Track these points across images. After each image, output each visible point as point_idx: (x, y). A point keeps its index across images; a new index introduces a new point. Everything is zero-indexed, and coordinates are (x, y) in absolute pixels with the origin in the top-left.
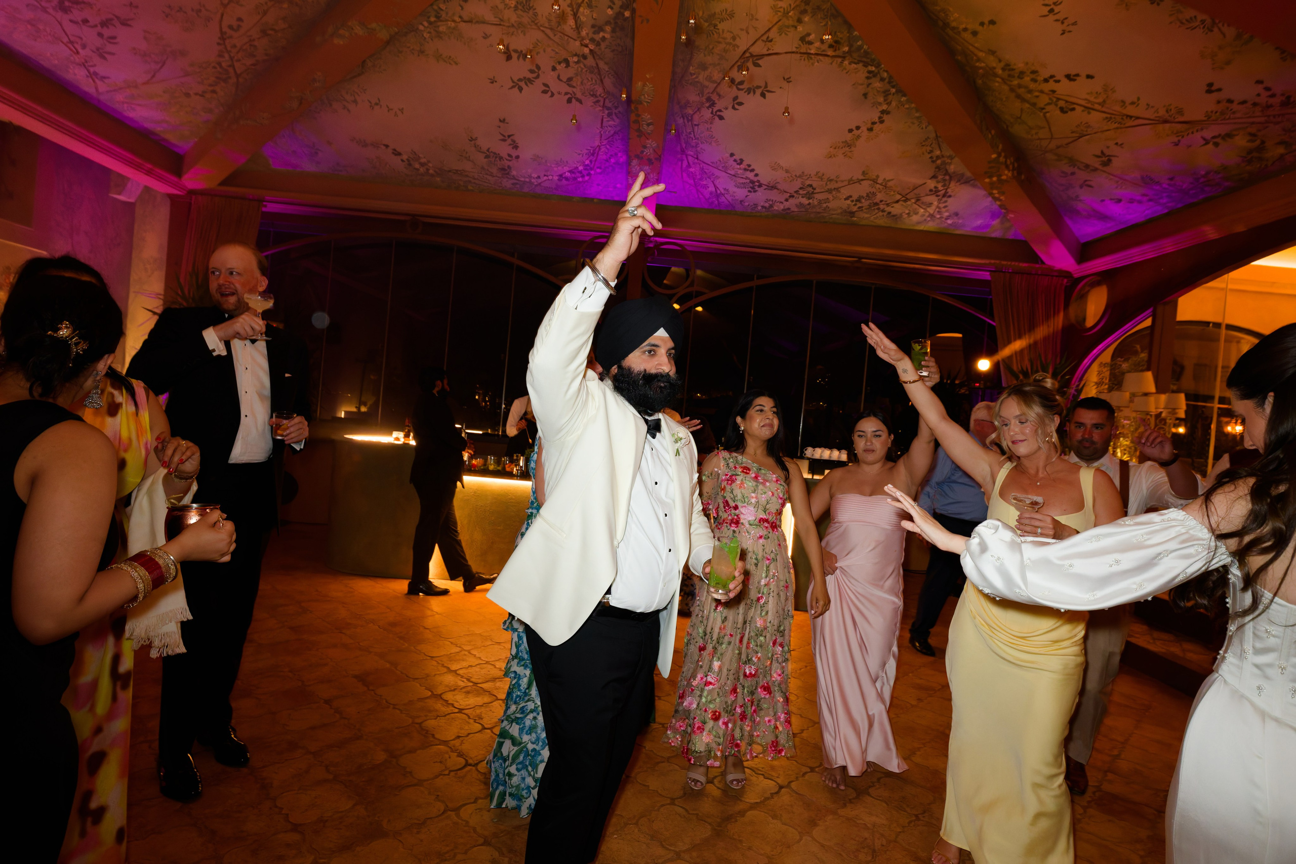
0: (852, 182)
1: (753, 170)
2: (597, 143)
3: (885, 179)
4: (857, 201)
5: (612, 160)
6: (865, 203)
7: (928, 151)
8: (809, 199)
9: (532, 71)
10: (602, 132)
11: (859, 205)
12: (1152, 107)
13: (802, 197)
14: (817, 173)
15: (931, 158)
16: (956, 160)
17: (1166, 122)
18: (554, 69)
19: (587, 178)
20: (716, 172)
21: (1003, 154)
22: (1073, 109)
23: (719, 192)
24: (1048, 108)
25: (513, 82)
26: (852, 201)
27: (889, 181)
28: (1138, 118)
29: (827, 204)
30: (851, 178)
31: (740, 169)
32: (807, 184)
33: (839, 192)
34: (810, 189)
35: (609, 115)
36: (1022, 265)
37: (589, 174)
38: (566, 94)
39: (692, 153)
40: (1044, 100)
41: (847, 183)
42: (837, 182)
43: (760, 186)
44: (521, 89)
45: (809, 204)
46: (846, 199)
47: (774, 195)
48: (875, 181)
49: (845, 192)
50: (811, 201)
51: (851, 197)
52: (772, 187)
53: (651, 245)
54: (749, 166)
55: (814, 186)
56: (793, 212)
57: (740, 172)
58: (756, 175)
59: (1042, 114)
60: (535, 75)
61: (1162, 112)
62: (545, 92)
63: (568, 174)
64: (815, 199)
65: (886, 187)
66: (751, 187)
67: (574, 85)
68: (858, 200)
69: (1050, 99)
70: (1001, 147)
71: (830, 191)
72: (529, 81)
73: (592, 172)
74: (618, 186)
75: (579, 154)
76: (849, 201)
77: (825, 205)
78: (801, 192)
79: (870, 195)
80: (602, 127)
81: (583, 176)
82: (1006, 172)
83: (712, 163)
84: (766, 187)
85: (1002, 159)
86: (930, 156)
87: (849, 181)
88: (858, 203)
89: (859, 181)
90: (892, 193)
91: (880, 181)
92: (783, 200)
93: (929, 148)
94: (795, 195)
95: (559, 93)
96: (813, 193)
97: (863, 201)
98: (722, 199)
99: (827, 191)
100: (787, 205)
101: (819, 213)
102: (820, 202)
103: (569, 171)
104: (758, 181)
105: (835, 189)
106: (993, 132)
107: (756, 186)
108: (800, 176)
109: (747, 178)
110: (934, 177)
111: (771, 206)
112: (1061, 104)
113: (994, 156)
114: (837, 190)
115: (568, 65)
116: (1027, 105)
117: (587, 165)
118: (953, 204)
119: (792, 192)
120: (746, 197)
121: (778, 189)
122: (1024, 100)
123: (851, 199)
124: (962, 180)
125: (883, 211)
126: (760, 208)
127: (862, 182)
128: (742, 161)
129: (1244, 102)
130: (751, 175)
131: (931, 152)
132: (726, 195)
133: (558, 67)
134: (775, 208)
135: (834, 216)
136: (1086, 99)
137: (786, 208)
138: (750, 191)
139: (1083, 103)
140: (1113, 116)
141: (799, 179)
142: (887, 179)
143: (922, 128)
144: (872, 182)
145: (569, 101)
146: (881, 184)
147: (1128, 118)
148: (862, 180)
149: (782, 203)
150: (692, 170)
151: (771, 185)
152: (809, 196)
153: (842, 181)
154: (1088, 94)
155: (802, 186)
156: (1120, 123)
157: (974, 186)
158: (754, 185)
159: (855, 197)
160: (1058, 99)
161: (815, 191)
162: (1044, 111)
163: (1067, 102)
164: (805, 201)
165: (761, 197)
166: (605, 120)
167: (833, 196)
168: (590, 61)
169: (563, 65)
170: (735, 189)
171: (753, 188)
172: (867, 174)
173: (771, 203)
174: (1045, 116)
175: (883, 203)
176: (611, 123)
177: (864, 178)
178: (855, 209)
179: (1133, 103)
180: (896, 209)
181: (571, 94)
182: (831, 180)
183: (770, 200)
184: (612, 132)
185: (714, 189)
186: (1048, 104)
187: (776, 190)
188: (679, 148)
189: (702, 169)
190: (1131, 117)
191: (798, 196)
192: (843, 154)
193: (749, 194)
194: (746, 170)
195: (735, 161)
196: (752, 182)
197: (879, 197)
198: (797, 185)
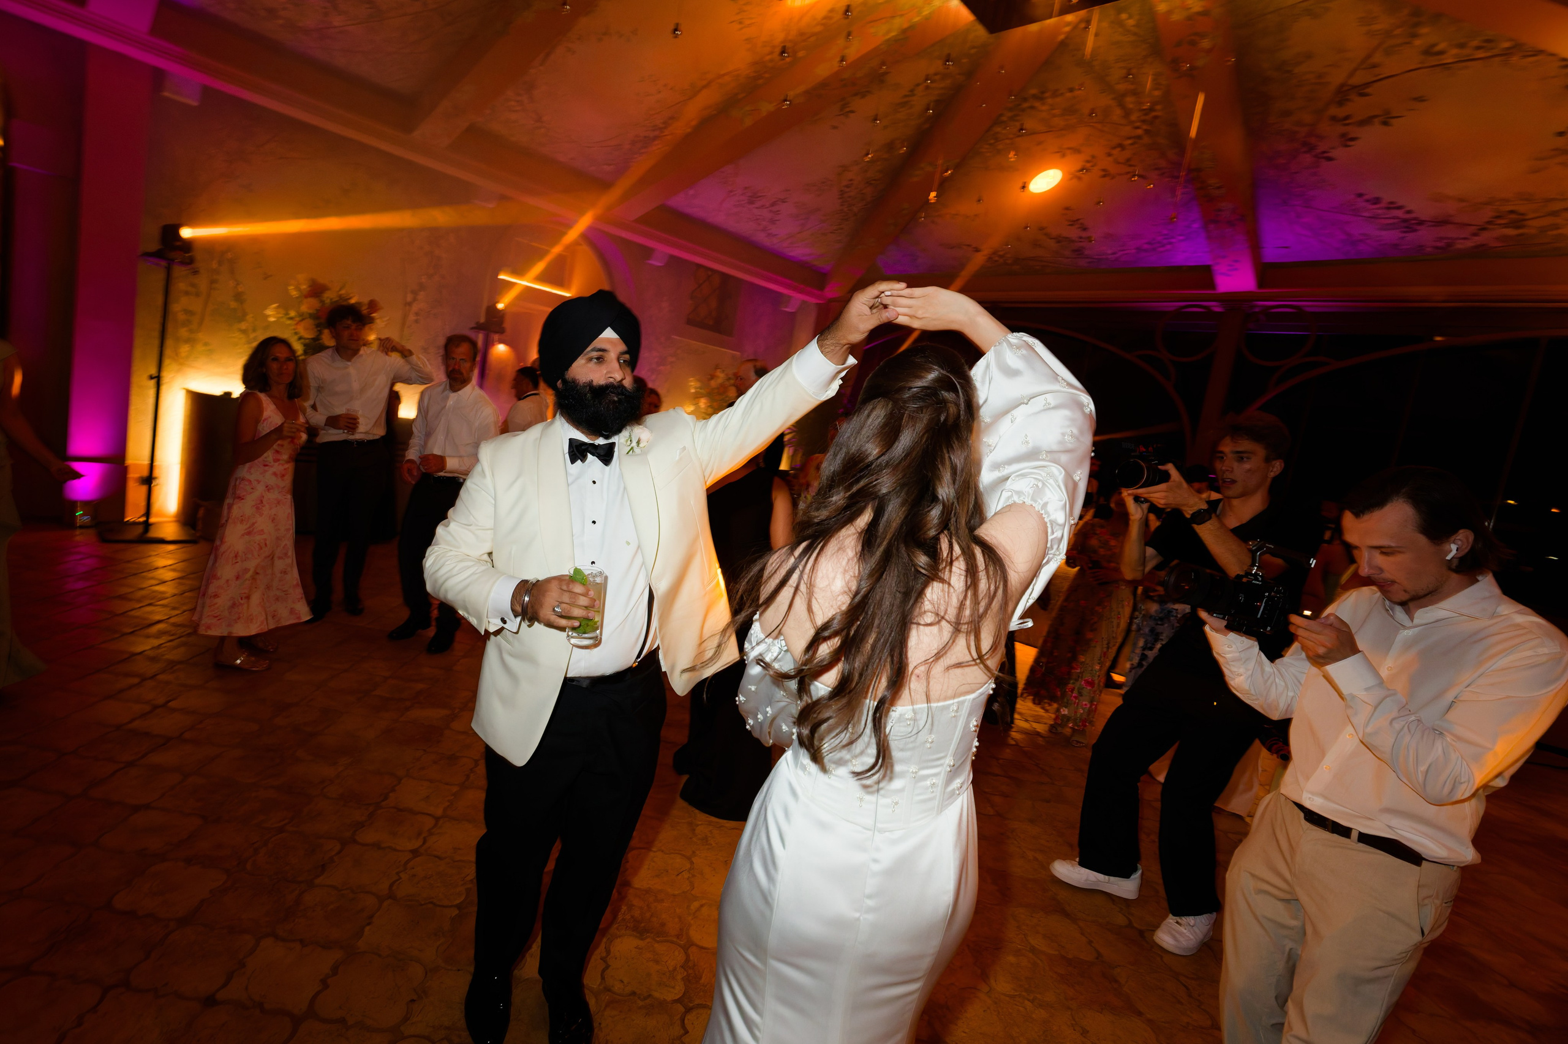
1: (1400, 208)
5: (1195, 226)
10: (1176, 201)
13: (1502, 228)
14: (1519, 195)
19: (1168, 247)
20: (1344, 217)
23: (1354, 239)
31: (1379, 208)
32: (1507, 210)
34: (1514, 216)
37: (1170, 243)
39: (1299, 203)
43: (1420, 223)
44: (1080, 179)
45: (1519, 235)
47: (1450, 232)
52: (1442, 222)
54: (1392, 202)
55: (1520, 211)
57: (1381, 212)
58: (1409, 212)
60: (1091, 164)
66: (1405, 227)
72: (1086, 170)
75: (1154, 225)
78: (1497, 222)
80: (1174, 196)
81: (1163, 246)
83: (1334, 208)
84: (1428, 224)
92: (1468, 236)
94: (1489, 226)
95: (1120, 174)
96: (1521, 220)
100: (1476, 240)
103: (1147, 243)
104: (1415, 219)
107: (1413, 223)
108: (1488, 203)
109: (1393, 218)
111: (1449, 245)
115: (1123, 148)
117: (1166, 234)
119: (1481, 223)
120: (1401, 239)
121: (1454, 223)
126: (1430, 249)
128: (1377, 201)
130: (1399, 213)
132: (1366, 241)
133: (1113, 152)
134: (1458, 246)
138: (1404, 232)
141: (1487, 206)
145: (1131, 179)
149: (1468, 239)
150: (1305, 223)
151: (1438, 220)
152: (1516, 224)
155: (1495, 214)
158: (1411, 224)
164: (1509, 232)
165: (1426, 236)
166: (1176, 189)
171: (1409, 227)
173: (1447, 241)
176: (1184, 190)
181: (1132, 173)
182: (1548, 200)
183: (1444, 238)
184: (1187, 199)
185: (1346, 237)
187: (1450, 225)
189: (1321, 217)
191: (1493, 227)
193: (1403, 235)
194: (1388, 208)
195: (1367, 201)
196: (1405, 221)
198: (1486, 214)
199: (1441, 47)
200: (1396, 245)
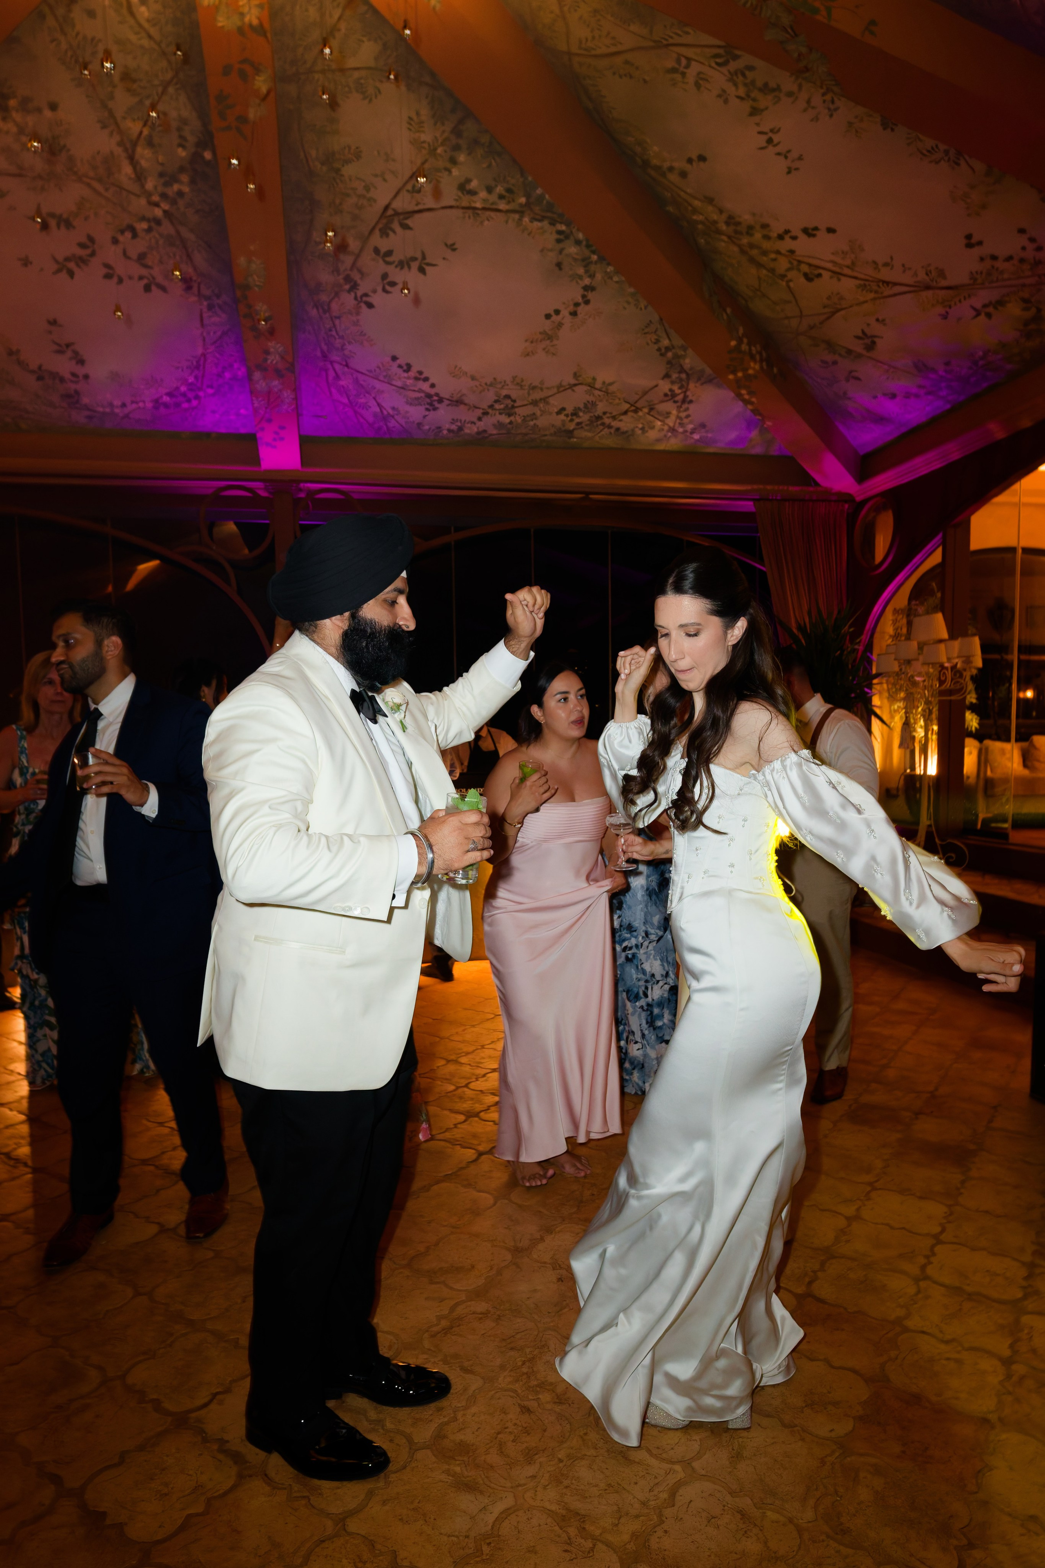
0: (562, 389)
1: (426, 379)
2: (200, 351)
3: (604, 383)
4: (573, 414)
5: (227, 375)
6: (584, 417)
7: (653, 340)
8: (509, 415)
9: (82, 245)
10: (205, 334)
11: (577, 420)
12: (910, 269)
13: (500, 414)
14: (514, 378)
15: (659, 350)
16: (690, 352)
17: (928, 288)
18: (115, 241)
19: (195, 403)
20: (378, 385)
21: (745, 340)
22: (820, 275)
23: (385, 413)
24: (790, 275)
25: (57, 261)
26: (567, 416)
27: (611, 384)
28: (895, 284)
29: (534, 421)
30: (561, 384)
31: (409, 378)
32: (504, 394)
33: (548, 403)
34: (509, 402)
35: (210, 307)
36: (793, 489)
37: (197, 397)
38: (141, 278)
39: (338, 359)
40: (783, 264)
41: (555, 390)
42: (542, 389)
43: (441, 401)
44: (71, 274)
45: (511, 423)
46: (559, 413)
47: (462, 413)
48: (592, 386)
49: (556, 403)
50: (512, 418)
51: (563, 409)
52: (458, 402)
53: (302, 495)
54: (420, 373)
55: (514, 397)
56: (491, 435)
57: (409, 382)
58: (433, 386)
59: (784, 283)
60: (88, 251)
61: (922, 276)
62: (108, 276)
63: (166, 399)
64: (517, 416)
65: (608, 393)
66: (428, 404)
67: (150, 264)
68: (575, 414)
69: (790, 263)
70: (741, 331)
71: (535, 403)
72: (82, 261)
73: (201, 394)
74: (243, 411)
75: (178, 368)
76: (563, 415)
77: (532, 423)
78: (497, 406)
79: (589, 406)
80: (202, 325)
81: (189, 401)
82: (752, 364)
83: (370, 371)
84: (449, 402)
85: (744, 347)
86: (656, 347)
87: (560, 386)
88: (574, 417)
89: (572, 387)
90: (617, 401)
91: (598, 385)
92: (475, 420)
93: (654, 337)
94: (490, 411)
95: (130, 278)
96: (513, 407)
97: (581, 414)
98: (392, 424)
99: (531, 404)
100: (481, 425)
101: (526, 434)
102: (525, 419)
103: (169, 394)
104: (437, 395)
105: (541, 399)
106: (729, 310)
107: (435, 401)
108: (491, 385)
109: (420, 391)
110: (668, 376)
111: (460, 429)
112: (805, 268)
113: (733, 343)
114: (545, 400)
115: (135, 235)
116: (764, 272)
117: (191, 384)
118: (696, 412)
119: (485, 407)
120: (425, 417)
121: (465, 404)
122: (759, 265)
123: (566, 412)
124: (703, 379)
125: (609, 427)
126: (445, 432)
127: (575, 388)
128: (409, 367)
129: (1009, 258)
130: (425, 386)
131: (657, 341)
132: (396, 417)
133: (121, 238)
134: (467, 431)
135: (546, 438)
136: (832, 262)
137: (481, 429)
138: (427, 410)
139: (829, 266)
140: (867, 283)
141: (490, 388)
142: (607, 381)
143: (641, 309)
144: (586, 388)
145: (147, 289)
146: (600, 390)
147: (885, 285)
148: (575, 385)
149: (475, 423)
150: (342, 383)
151: (455, 399)
152: (509, 411)
153: (548, 388)
154: (833, 254)
155: (496, 398)
156: (876, 292)
157: (718, 386)
158: (432, 401)
159: (570, 410)
160: (800, 262)
161: (516, 405)
162: (786, 279)
163: (810, 265)
164: (505, 419)
165: (444, 416)
166: (205, 315)
167: (541, 410)
168: (167, 228)
169: (128, 235)
170: (408, 408)
171: (431, 404)
172: (580, 376)
173: (459, 424)
174: (789, 287)
175: (609, 415)
176: (215, 319)
177: (576, 382)
178: (572, 426)
179: (886, 265)
180: (626, 423)
181: (148, 279)
182: (534, 388)
183: (457, 420)
184: (219, 333)
185: (378, 410)
186: (788, 270)
187: (462, 406)
188: (319, 354)
189: (356, 381)
190: (888, 283)
191: (494, 411)
192: (544, 349)
193: (427, 413)
194: (416, 379)
195: (400, 366)
196: (429, 396)
197: (601, 408)
198: (490, 396)
199: (474, 184)
200: (419, 425)
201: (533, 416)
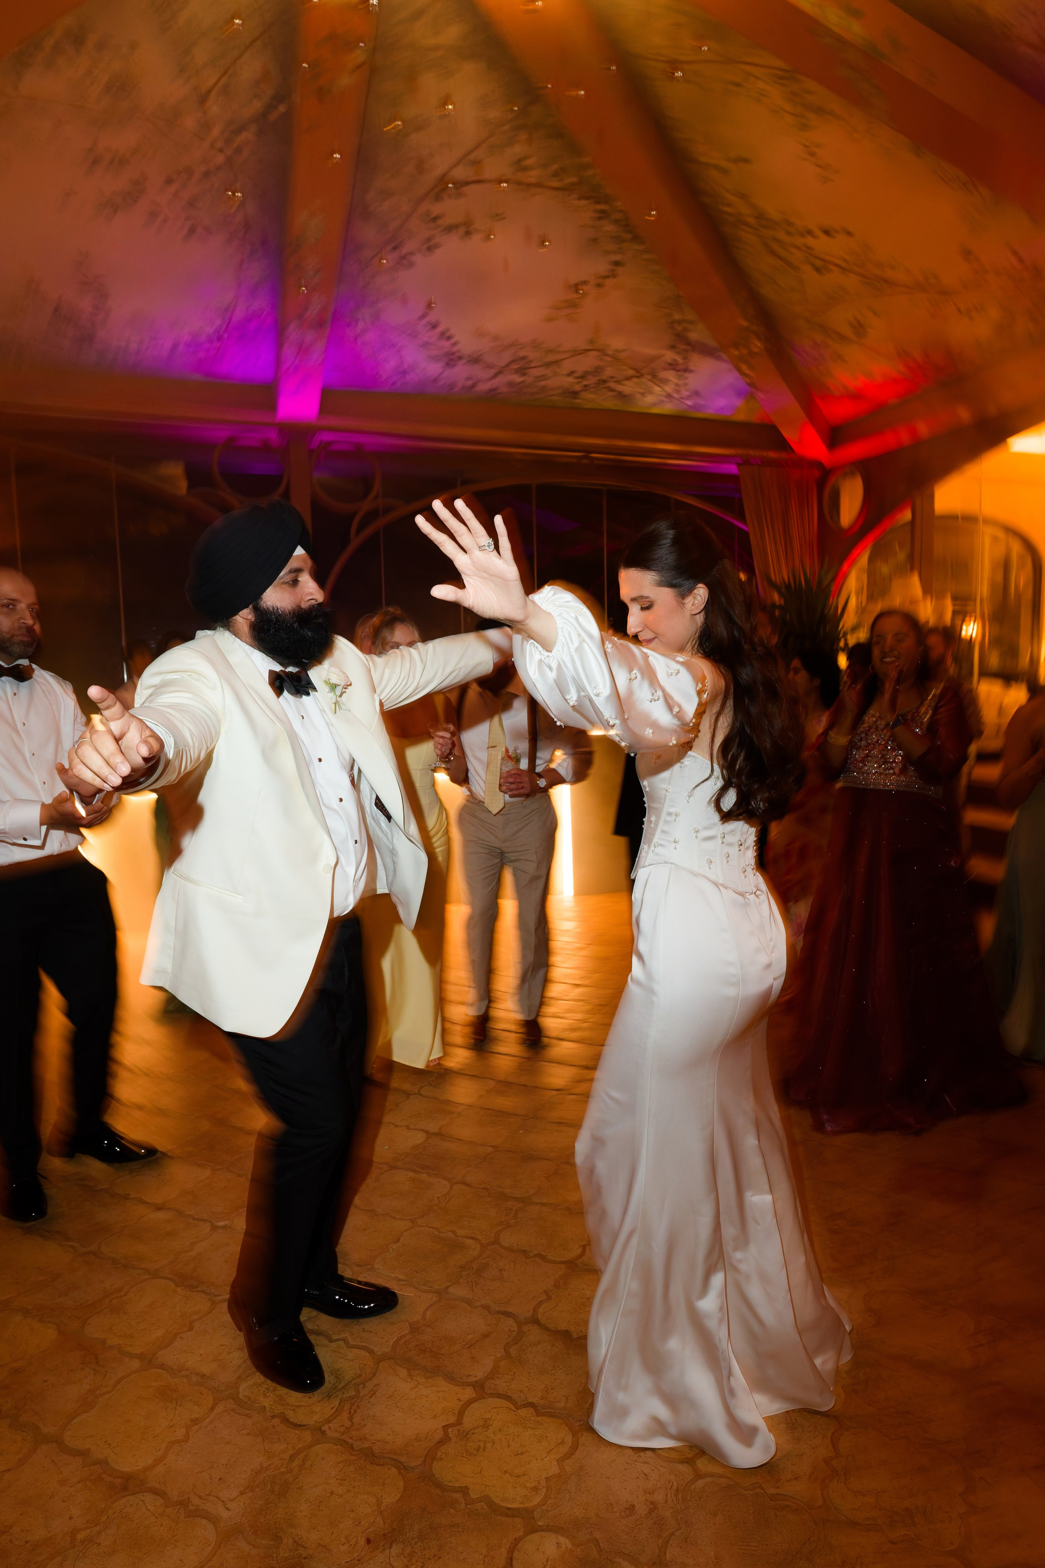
0: (575, 353)
1: (449, 337)
2: (234, 298)
3: (615, 350)
6: (591, 380)
7: (665, 314)
8: (522, 375)
10: (240, 281)
11: (586, 383)
13: (514, 373)
14: (532, 341)
15: (670, 322)
16: (699, 325)
18: (168, 181)
19: (217, 347)
20: (402, 340)
23: (405, 366)
26: (575, 378)
27: (620, 351)
29: (544, 382)
30: (576, 348)
31: (433, 335)
32: (520, 355)
33: (559, 366)
34: (523, 362)
36: (771, 455)
37: (221, 340)
38: (187, 218)
39: (369, 311)
41: (568, 354)
42: (555, 352)
43: (459, 358)
44: (116, 211)
45: (522, 382)
46: (569, 375)
47: (478, 372)
48: (603, 352)
49: (568, 365)
50: (524, 378)
51: (573, 372)
52: (475, 360)
53: (316, 445)
54: (444, 331)
55: (528, 358)
56: (503, 393)
57: (432, 339)
58: (453, 343)
60: (138, 188)
62: (154, 215)
64: (529, 376)
65: (616, 359)
67: (200, 206)
68: (582, 377)
70: (750, 312)
71: (548, 365)
72: (129, 197)
76: (572, 377)
77: (542, 383)
78: (511, 366)
79: (598, 370)
80: (241, 270)
82: (757, 343)
83: (398, 326)
84: (467, 360)
85: (752, 327)
86: (667, 320)
87: (573, 350)
88: (582, 380)
89: (585, 351)
90: (623, 366)
91: (609, 351)
92: (487, 378)
93: (667, 310)
94: (504, 370)
95: (177, 217)
96: (527, 367)
97: (588, 377)
98: (411, 376)
99: (543, 365)
100: (495, 383)
101: (535, 394)
102: (536, 380)
104: (456, 353)
105: (553, 362)
107: (453, 358)
108: (509, 345)
109: (442, 348)
110: (672, 347)
111: (473, 386)
113: (743, 323)
114: (557, 363)
115: (190, 177)
118: (694, 381)
119: (500, 366)
120: (442, 373)
121: (482, 363)
123: (575, 375)
124: (706, 351)
125: (612, 390)
126: (459, 388)
127: (587, 353)
128: (436, 324)
130: (447, 344)
131: (669, 315)
132: (415, 371)
133: (175, 179)
134: (479, 388)
135: (553, 398)
137: (493, 387)
138: (446, 366)
141: (508, 349)
142: (618, 348)
144: (599, 353)
146: (610, 356)
149: (487, 381)
151: (473, 357)
152: (522, 371)
153: (562, 351)
154: (845, 252)
155: (513, 358)
157: (719, 358)
159: (579, 373)
161: (529, 365)
164: (518, 379)
165: (460, 374)
166: (245, 262)
167: (552, 372)
170: (427, 364)
171: (449, 362)
172: (593, 342)
173: (473, 381)
175: (614, 379)
176: (254, 266)
177: (589, 348)
178: (578, 388)
180: (627, 388)
182: (549, 350)
183: (472, 377)
184: (255, 279)
185: (398, 363)
187: (478, 364)
191: (508, 371)
192: (566, 316)
193: (445, 370)
194: (440, 337)
195: (427, 325)
196: (449, 352)
197: (609, 372)
198: (507, 356)
200: (435, 380)
201: (544, 377)
